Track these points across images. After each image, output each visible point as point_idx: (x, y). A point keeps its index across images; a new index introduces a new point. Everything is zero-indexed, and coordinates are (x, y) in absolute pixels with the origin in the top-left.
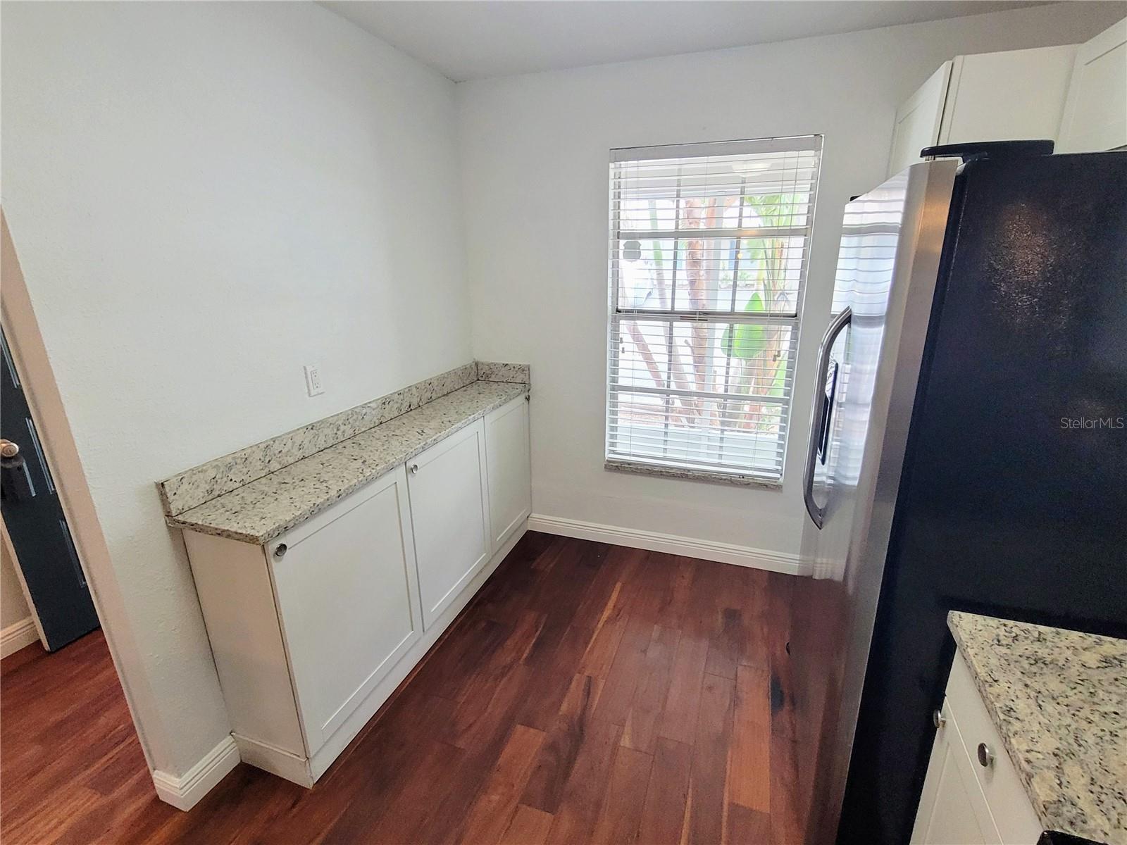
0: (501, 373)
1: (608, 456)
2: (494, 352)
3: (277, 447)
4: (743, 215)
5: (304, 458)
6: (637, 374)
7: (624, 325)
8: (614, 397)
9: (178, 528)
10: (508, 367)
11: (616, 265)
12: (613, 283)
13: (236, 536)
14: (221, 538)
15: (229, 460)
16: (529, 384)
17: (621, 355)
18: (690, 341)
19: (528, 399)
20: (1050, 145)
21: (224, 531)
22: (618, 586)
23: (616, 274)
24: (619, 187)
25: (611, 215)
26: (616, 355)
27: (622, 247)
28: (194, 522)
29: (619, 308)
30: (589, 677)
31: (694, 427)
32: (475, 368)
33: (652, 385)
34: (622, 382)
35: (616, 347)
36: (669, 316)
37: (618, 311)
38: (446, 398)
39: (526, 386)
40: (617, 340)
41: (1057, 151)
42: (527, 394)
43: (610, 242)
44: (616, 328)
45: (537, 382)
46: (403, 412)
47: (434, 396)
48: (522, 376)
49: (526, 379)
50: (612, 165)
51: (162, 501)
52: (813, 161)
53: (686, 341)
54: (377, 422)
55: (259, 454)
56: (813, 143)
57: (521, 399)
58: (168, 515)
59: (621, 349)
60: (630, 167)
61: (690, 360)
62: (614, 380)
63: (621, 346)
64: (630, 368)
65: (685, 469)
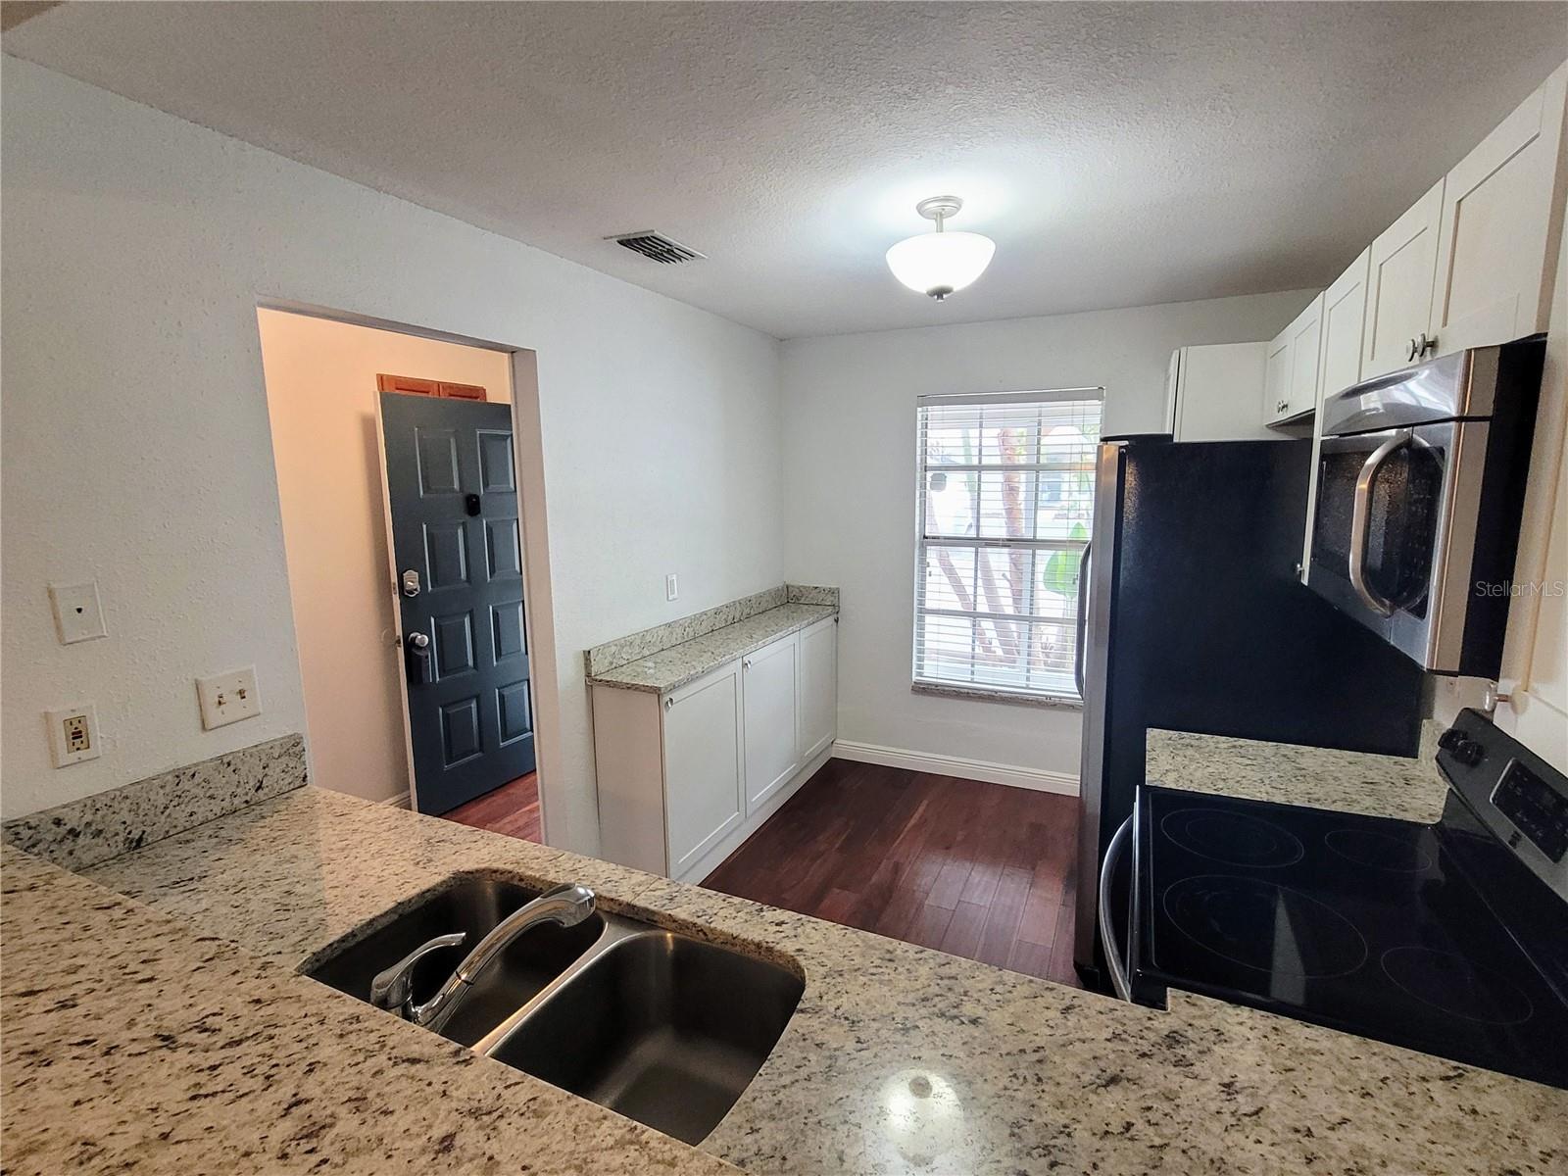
0: (811, 596)
1: (915, 678)
2: (804, 577)
3: (648, 638)
4: (1041, 452)
5: (663, 650)
6: (944, 596)
7: (932, 554)
8: (921, 619)
9: (592, 682)
10: (818, 590)
11: (923, 495)
12: (920, 511)
13: (643, 689)
14: (630, 691)
15: (623, 641)
16: (839, 606)
17: (928, 579)
18: (1008, 574)
19: (837, 621)
20: (1171, 437)
21: (633, 685)
22: (925, 802)
23: (923, 503)
24: (927, 419)
25: (919, 452)
26: (923, 578)
27: (929, 479)
28: (609, 679)
29: (927, 534)
30: (898, 863)
31: (1014, 667)
32: (785, 589)
33: (958, 607)
34: (929, 605)
35: (923, 571)
36: (979, 542)
37: (925, 537)
38: (762, 616)
39: (836, 608)
40: (924, 564)
41: (1176, 440)
42: (835, 616)
43: (918, 475)
44: (923, 553)
45: (845, 605)
46: (729, 623)
47: (752, 613)
48: (832, 598)
49: (835, 602)
50: (919, 409)
51: (585, 664)
52: (1099, 409)
53: (1003, 575)
54: (710, 629)
55: (638, 641)
56: (1098, 394)
57: (831, 620)
58: (588, 675)
59: (928, 573)
60: (935, 411)
61: (1009, 593)
62: (922, 603)
63: (928, 569)
64: (938, 592)
65: (992, 691)
